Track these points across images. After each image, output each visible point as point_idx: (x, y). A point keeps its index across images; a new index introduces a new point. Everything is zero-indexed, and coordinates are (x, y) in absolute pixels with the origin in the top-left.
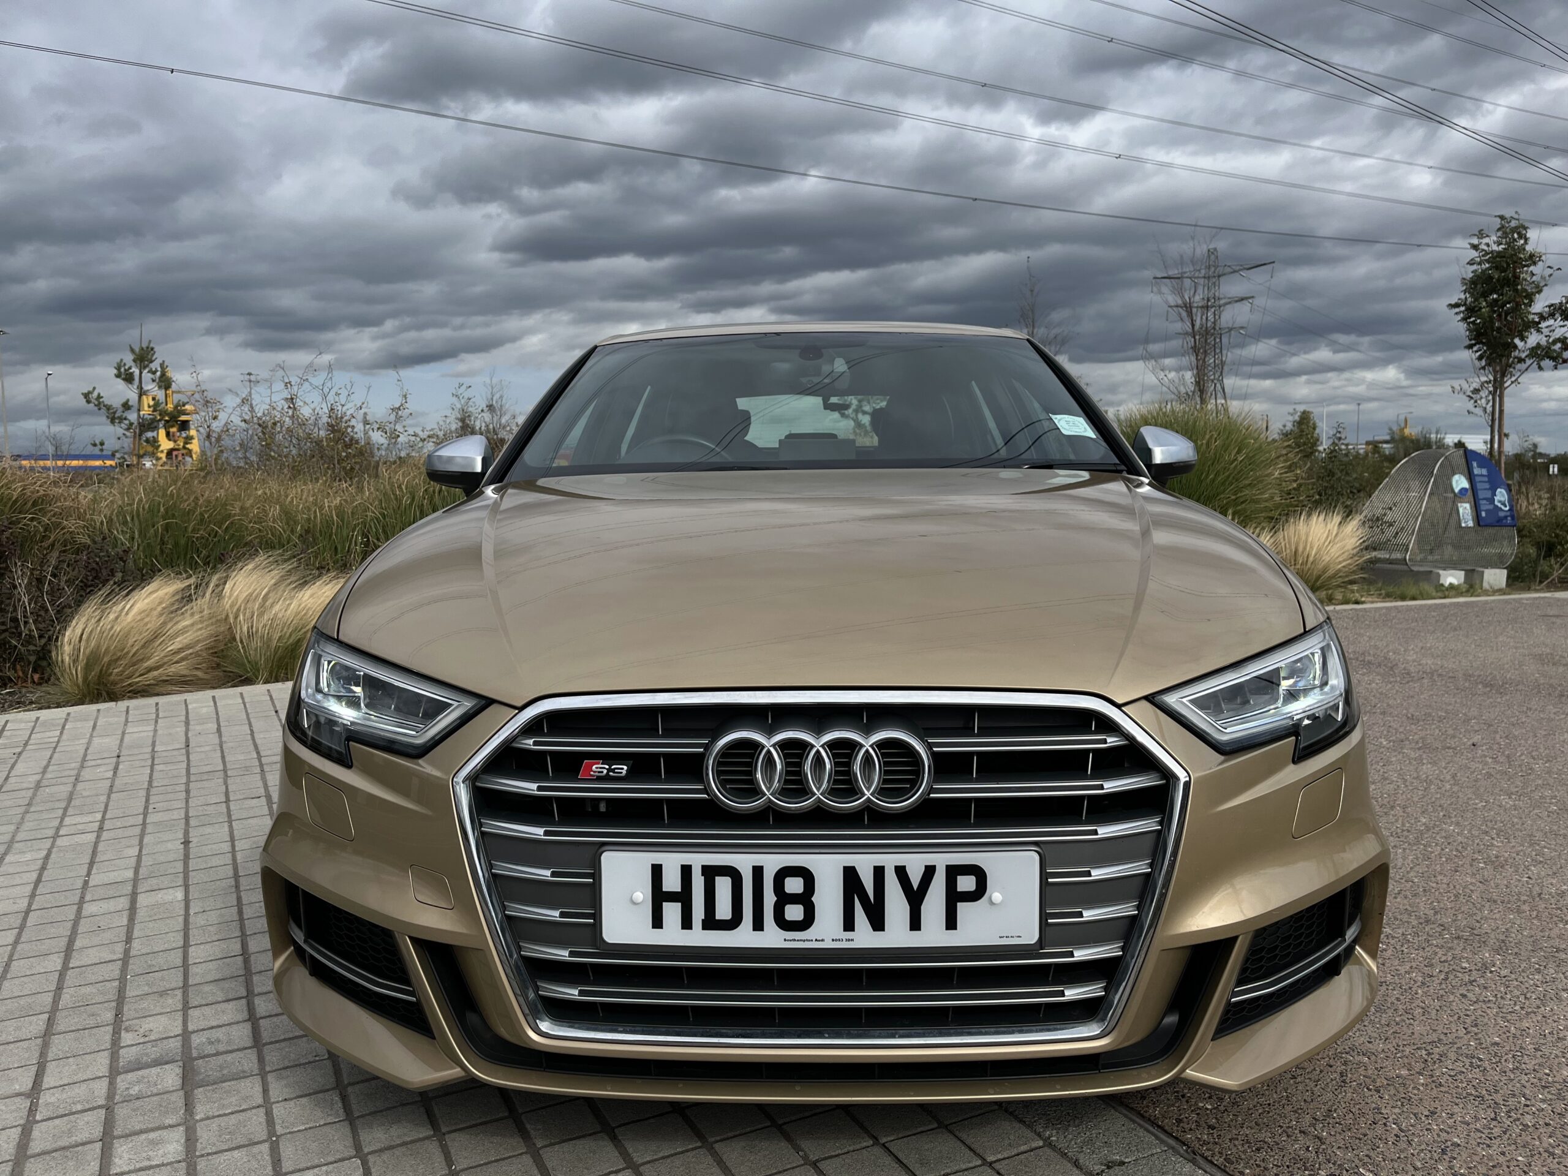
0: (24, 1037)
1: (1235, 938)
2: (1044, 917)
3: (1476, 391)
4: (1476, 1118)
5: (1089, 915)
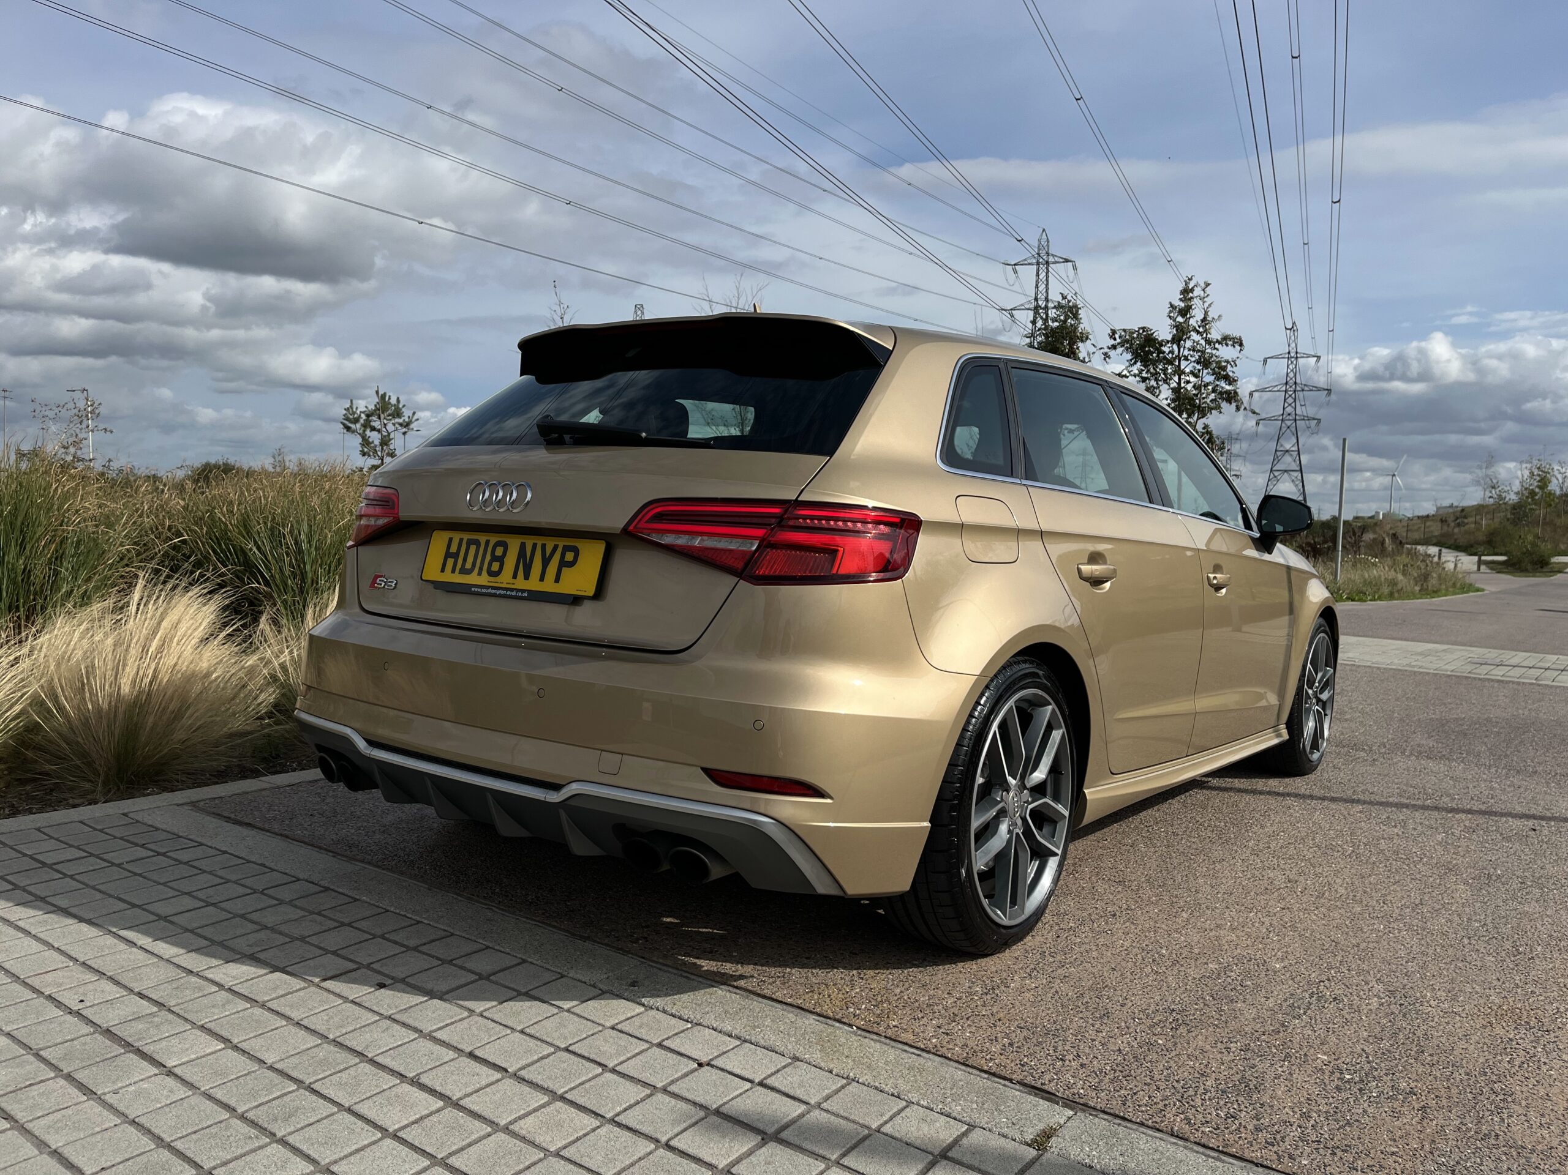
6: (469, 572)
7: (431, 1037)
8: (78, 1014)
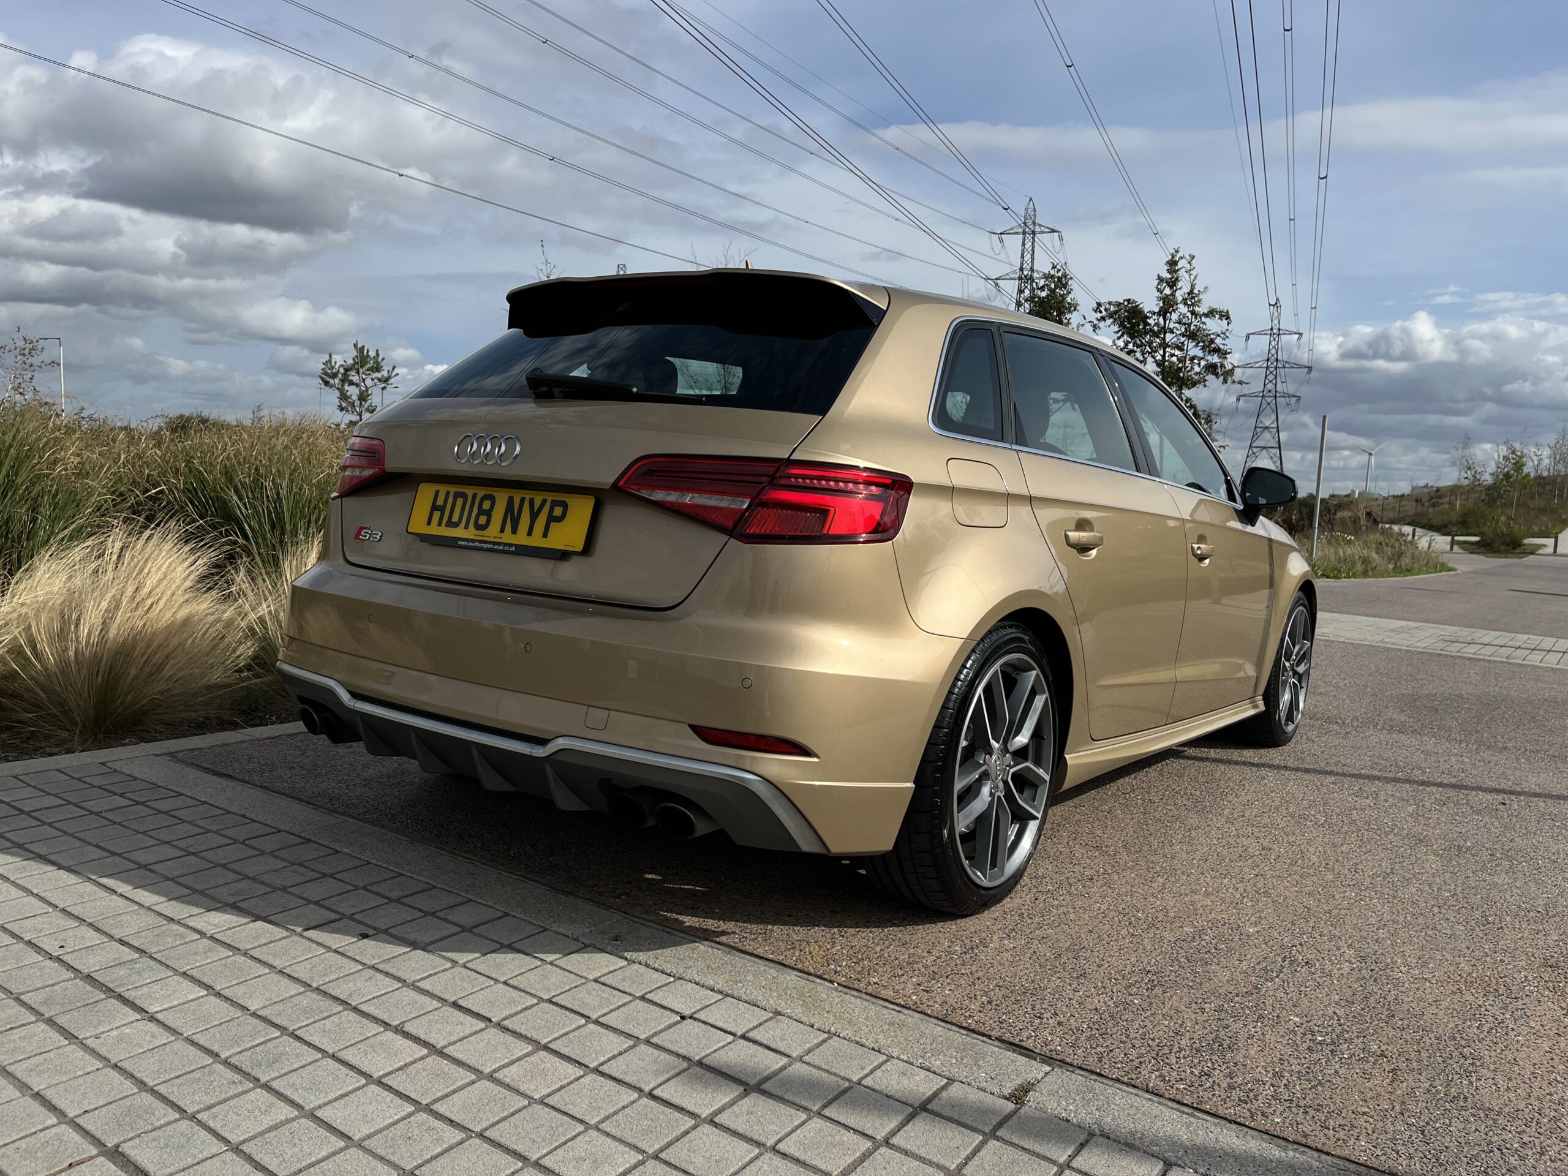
6: (456, 525)
7: (414, 987)
8: (59, 959)
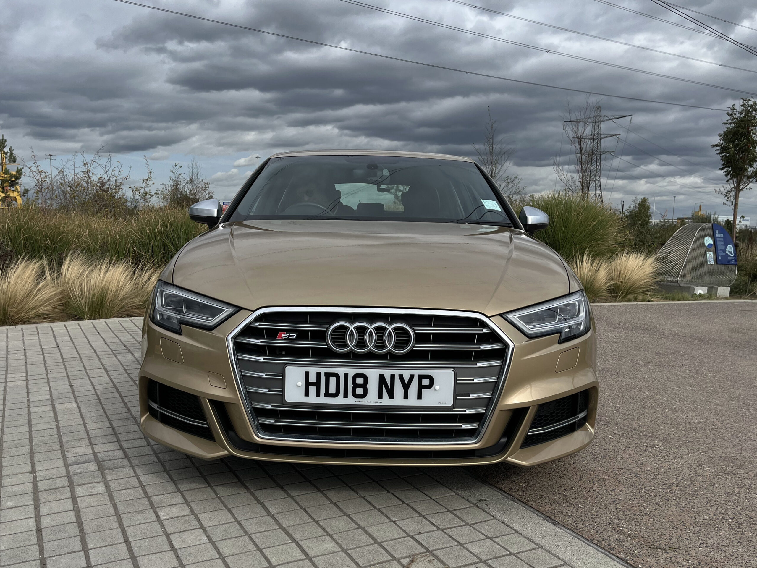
0: (21, 454)
1: (529, 407)
2: (455, 396)
3: (729, 192)
4: (631, 492)
5: (472, 396)
